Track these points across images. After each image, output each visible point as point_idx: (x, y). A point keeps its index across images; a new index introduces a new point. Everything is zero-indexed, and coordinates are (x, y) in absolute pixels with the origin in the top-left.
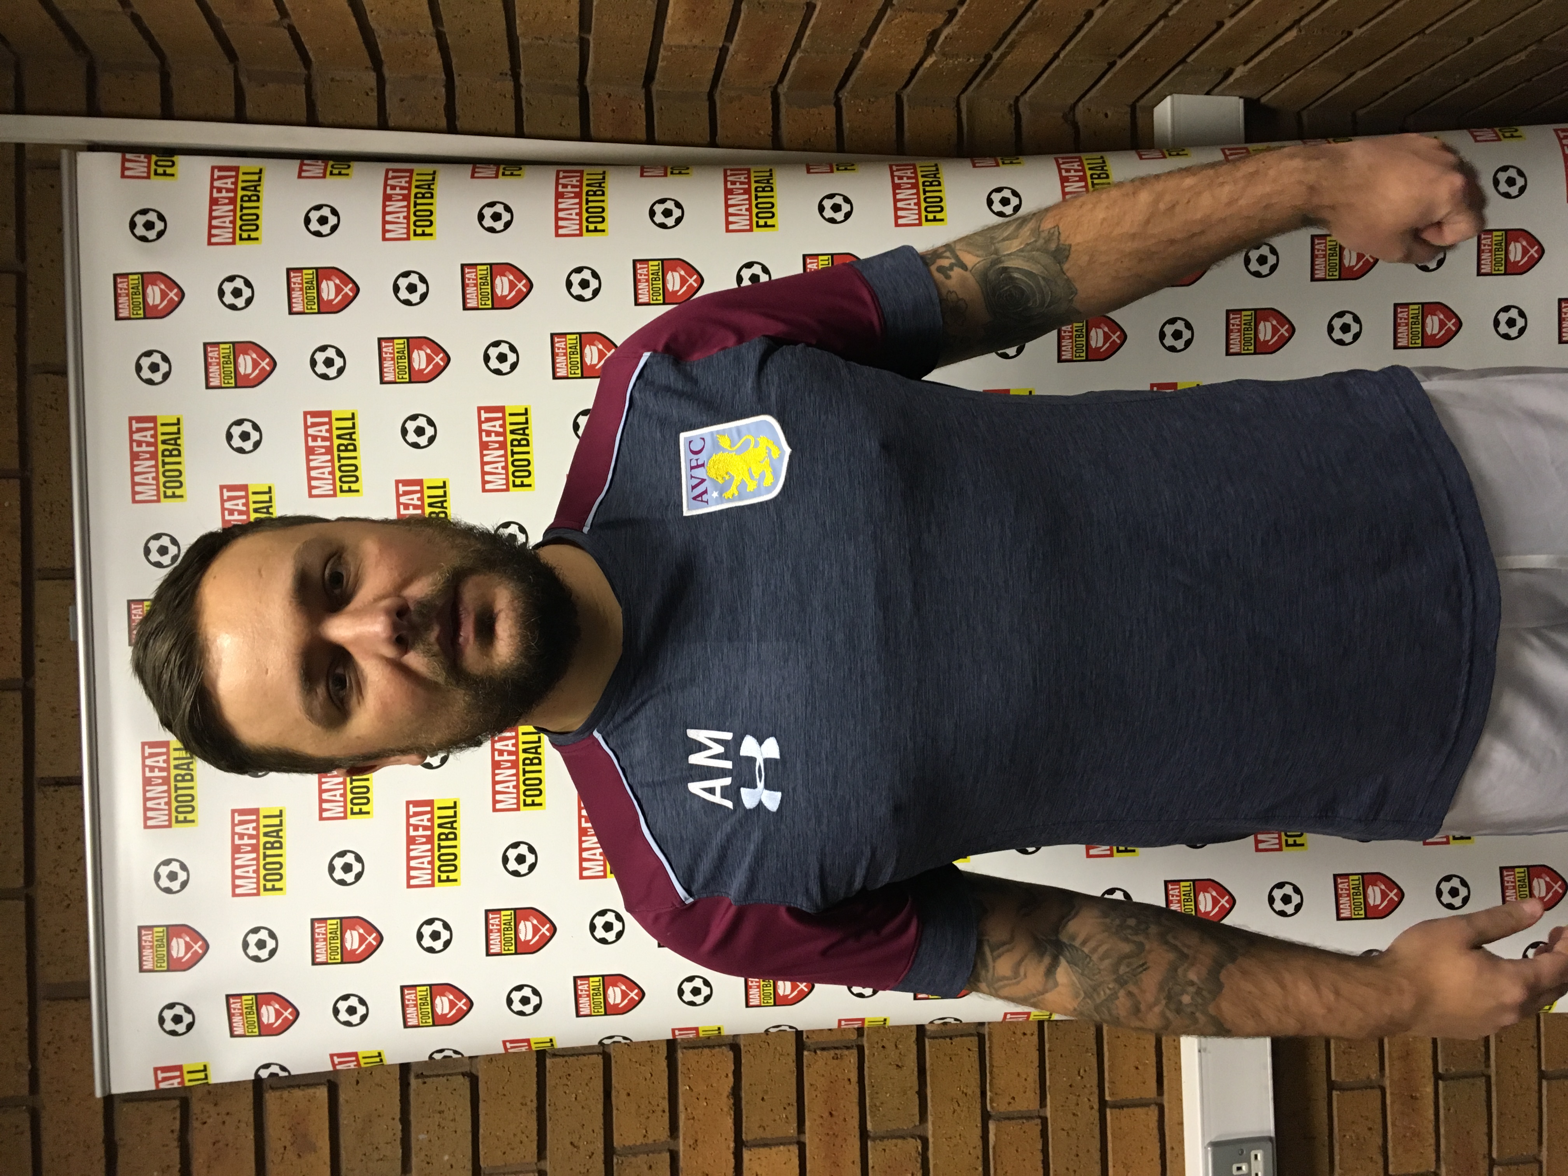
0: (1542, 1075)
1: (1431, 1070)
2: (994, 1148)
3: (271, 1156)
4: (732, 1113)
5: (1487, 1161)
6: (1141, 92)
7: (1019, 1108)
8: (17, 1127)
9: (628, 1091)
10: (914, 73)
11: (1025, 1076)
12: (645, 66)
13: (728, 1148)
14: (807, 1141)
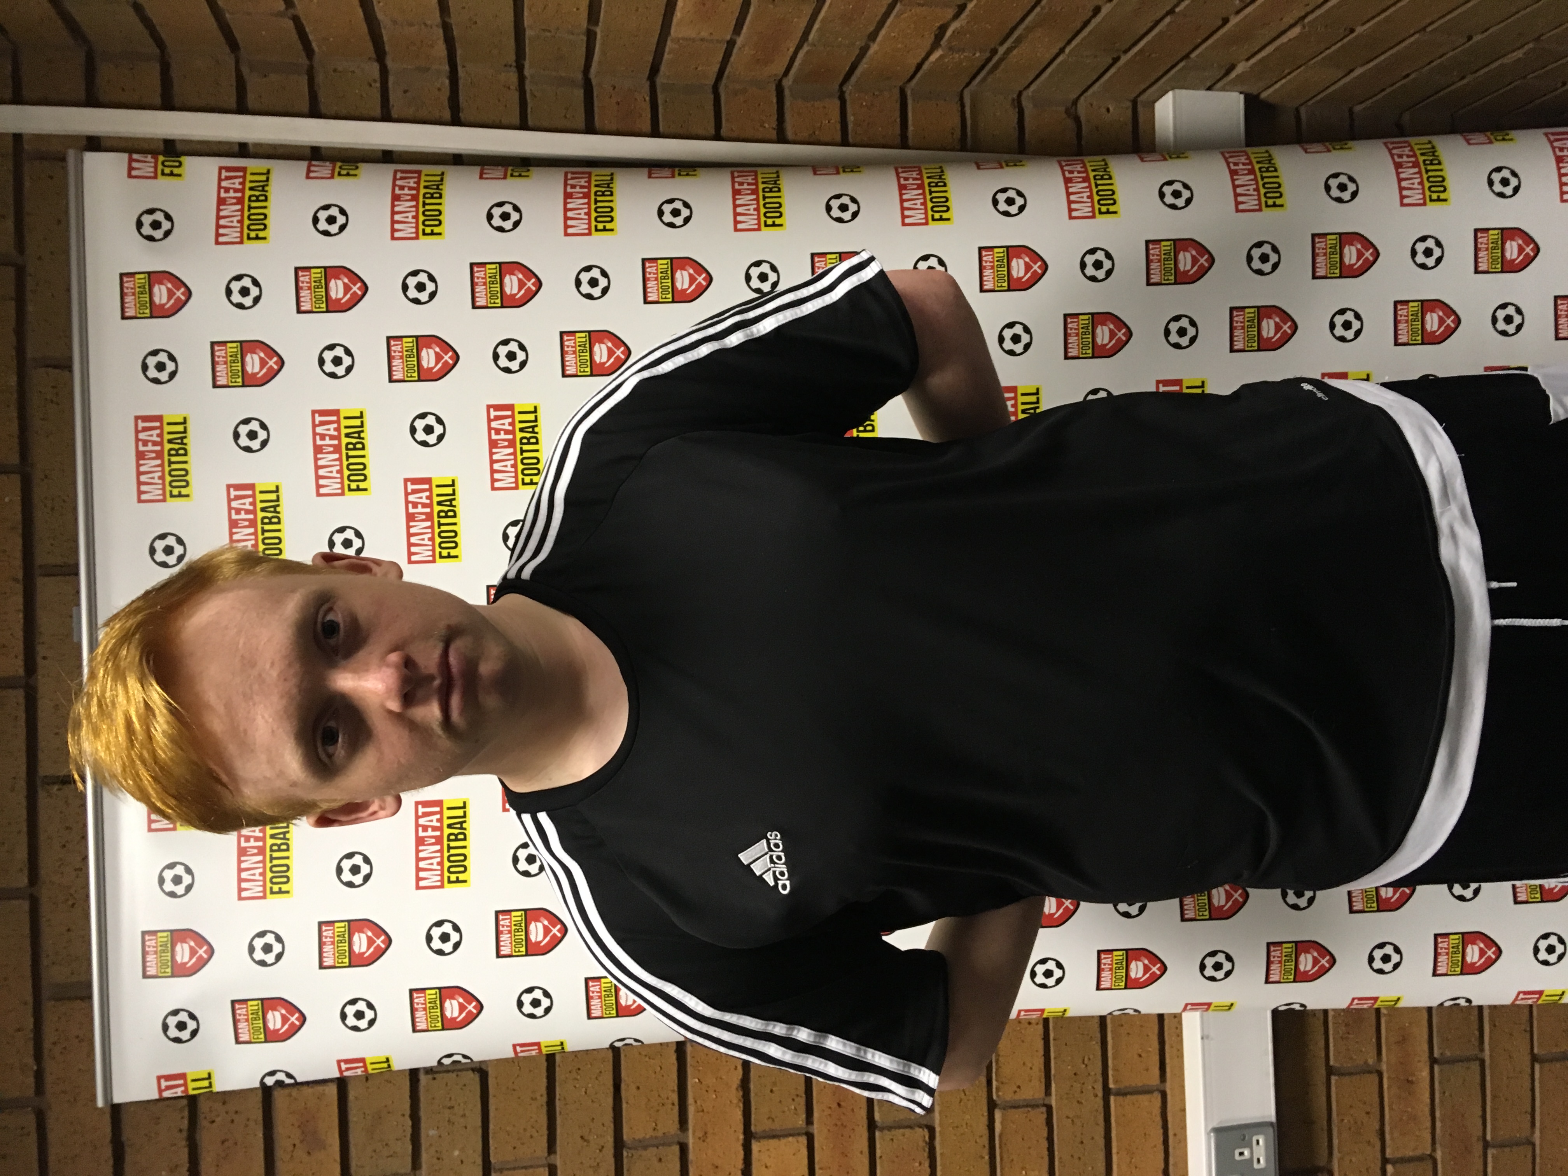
0: (1534, 1059)
1: (1427, 1055)
2: (1000, 1136)
3: (280, 1154)
4: (741, 1105)
5: (1481, 1144)
6: (1143, 87)
7: (1024, 1097)
8: (23, 1128)
9: (638, 1084)
10: (919, 67)
11: (1030, 1065)
12: (651, 59)
13: (738, 1139)
14: (816, 1132)
